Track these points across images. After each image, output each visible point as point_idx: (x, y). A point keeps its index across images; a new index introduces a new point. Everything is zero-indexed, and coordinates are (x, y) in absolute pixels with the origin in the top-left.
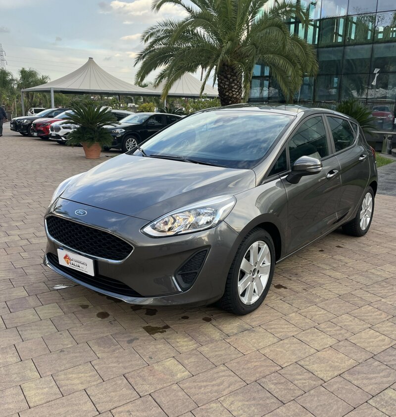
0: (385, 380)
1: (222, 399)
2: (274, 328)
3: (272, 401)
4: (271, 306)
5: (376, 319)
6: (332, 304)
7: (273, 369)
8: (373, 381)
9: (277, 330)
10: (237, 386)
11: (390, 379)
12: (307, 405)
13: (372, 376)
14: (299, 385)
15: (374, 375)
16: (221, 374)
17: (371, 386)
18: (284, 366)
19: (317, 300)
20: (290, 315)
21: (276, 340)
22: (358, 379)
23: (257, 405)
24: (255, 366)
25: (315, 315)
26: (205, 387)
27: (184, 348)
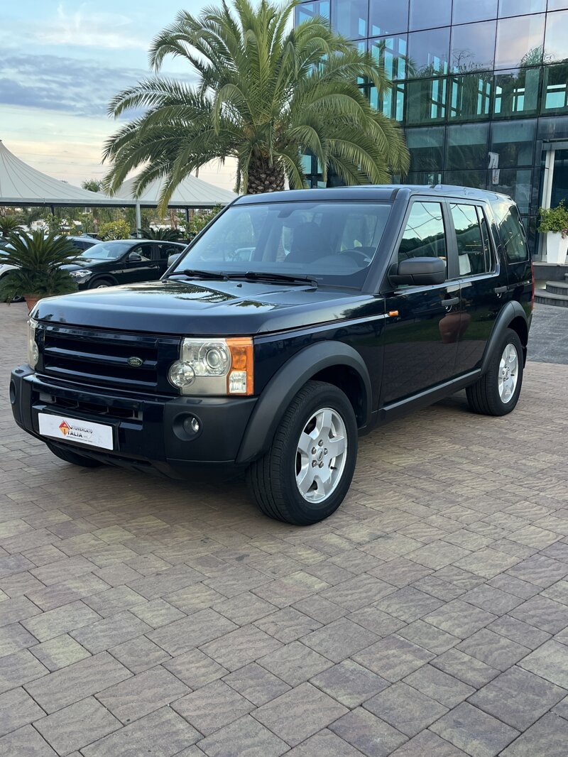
0: (555, 573)
1: (375, 603)
2: (414, 533)
3: (433, 601)
4: (403, 509)
5: (536, 514)
6: (480, 502)
7: (426, 573)
8: (542, 575)
9: (419, 534)
10: (389, 591)
11: (560, 571)
12: (473, 601)
13: (540, 570)
14: (459, 585)
15: (543, 569)
16: (365, 582)
17: (541, 580)
18: (438, 568)
19: (460, 499)
20: (430, 518)
21: (419, 545)
22: (524, 575)
23: (417, 606)
24: (403, 572)
25: (462, 516)
26: (352, 594)
27: (311, 561)
